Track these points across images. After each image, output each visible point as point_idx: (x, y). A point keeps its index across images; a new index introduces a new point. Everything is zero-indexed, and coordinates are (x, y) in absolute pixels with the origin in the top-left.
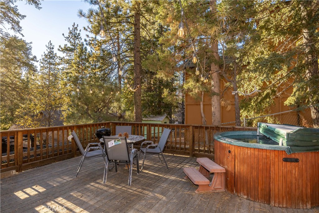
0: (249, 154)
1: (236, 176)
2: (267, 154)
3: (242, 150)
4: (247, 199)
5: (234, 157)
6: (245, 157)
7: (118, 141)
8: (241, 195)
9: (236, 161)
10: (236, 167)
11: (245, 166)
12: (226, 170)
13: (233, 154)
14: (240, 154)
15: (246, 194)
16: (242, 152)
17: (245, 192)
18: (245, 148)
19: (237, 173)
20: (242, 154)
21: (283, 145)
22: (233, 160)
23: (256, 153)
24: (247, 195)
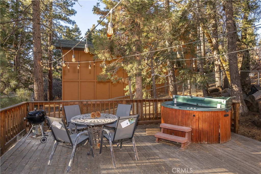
0: (209, 115)
1: (200, 131)
2: (218, 114)
3: (204, 114)
4: (207, 144)
5: (198, 119)
6: (206, 118)
7: (131, 120)
8: (204, 142)
9: (200, 121)
10: (200, 125)
11: (206, 123)
12: (192, 129)
13: (197, 117)
14: (203, 116)
15: (207, 140)
16: (204, 115)
17: (206, 139)
18: (206, 112)
19: (200, 129)
20: (204, 116)
21: (221, 108)
22: (198, 121)
23: (213, 114)
24: (208, 142)
